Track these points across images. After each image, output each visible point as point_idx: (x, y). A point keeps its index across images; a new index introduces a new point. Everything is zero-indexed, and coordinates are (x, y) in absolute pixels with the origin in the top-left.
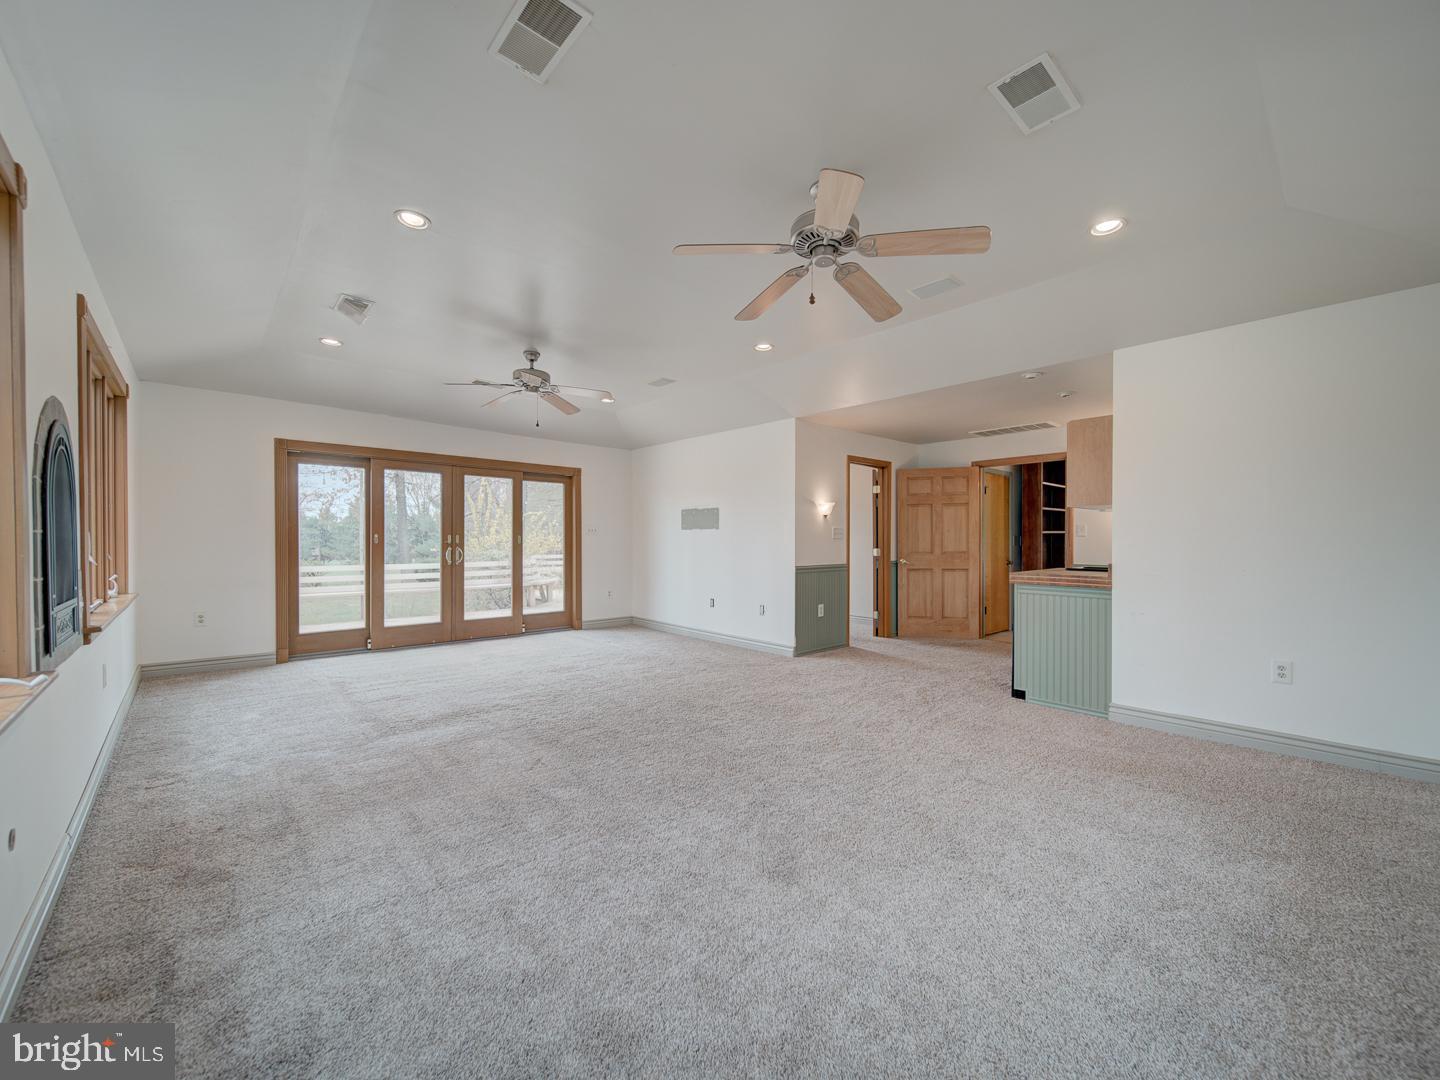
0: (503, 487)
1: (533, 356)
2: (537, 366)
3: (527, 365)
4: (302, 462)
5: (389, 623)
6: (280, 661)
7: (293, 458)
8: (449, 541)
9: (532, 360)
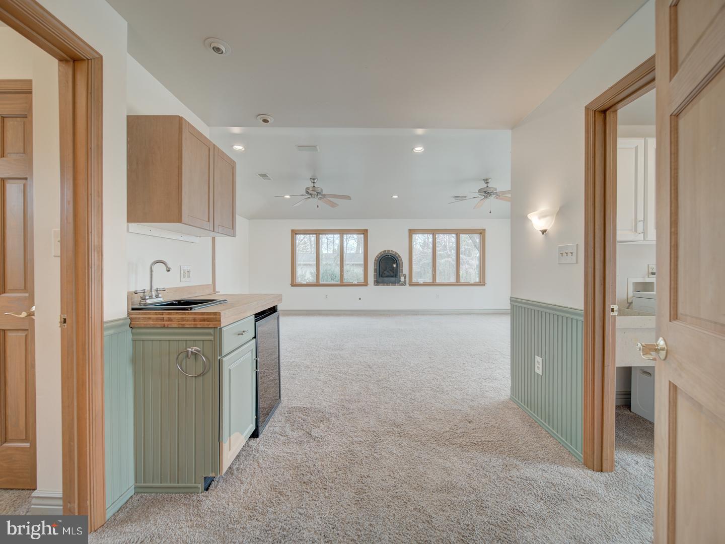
1: (486, 181)
3: (485, 185)
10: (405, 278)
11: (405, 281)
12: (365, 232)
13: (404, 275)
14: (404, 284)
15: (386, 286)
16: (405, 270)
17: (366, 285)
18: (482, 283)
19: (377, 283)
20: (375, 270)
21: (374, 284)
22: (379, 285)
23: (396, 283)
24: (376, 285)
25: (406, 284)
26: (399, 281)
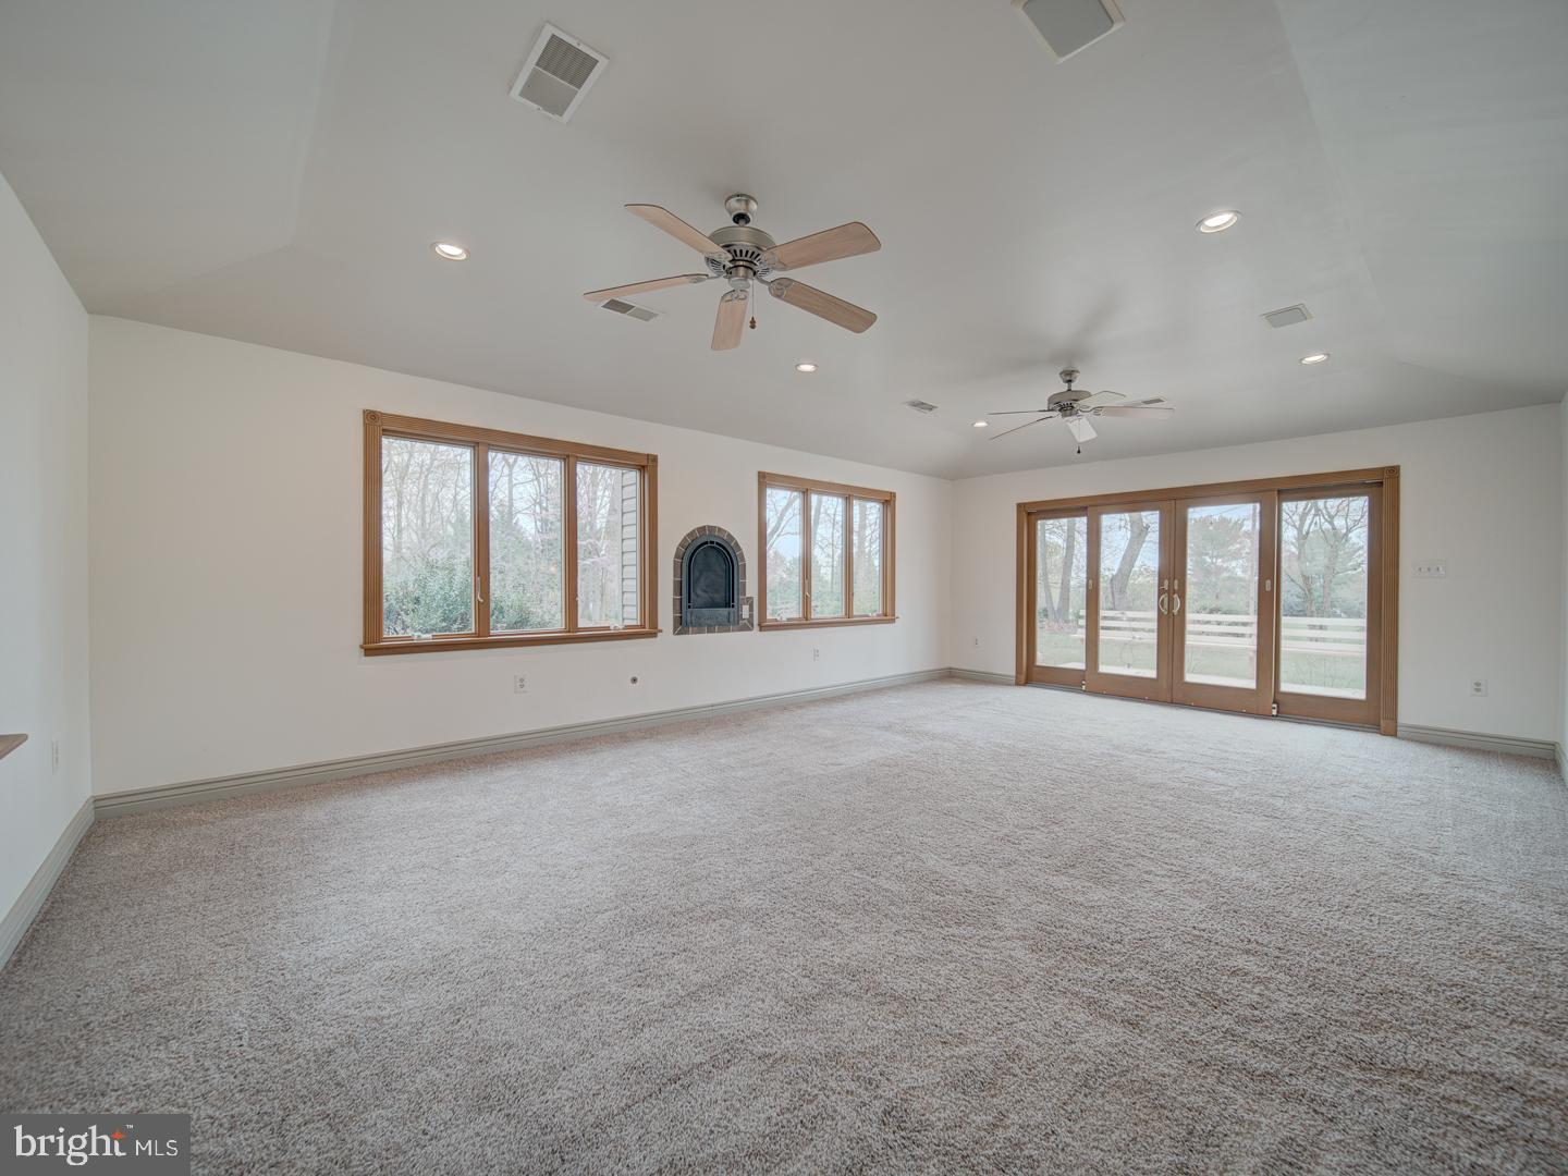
0: (1245, 515)
1: (1068, 376)
2: (1074, 387)
3: (1065, 387)
4: (1040, 519)
5: (1103, 669)
6: (1018, 684)
7: (1033, 517)
8: (1166, 587)
9: (1070, 381)
10: (751, 609)
11: (751, 617)
12: (646, 466)
13: (748, 599)
14: (747, 627)
15: (706, 635)
16: (750, 585)
17: (653, 635)
18: (888, 616)
19: (682, 625)
21: (677, 628)
22: (687, 633)
23: (728, 624)
24: (680, 633)
25: (753, 626)
26: (740, 616)
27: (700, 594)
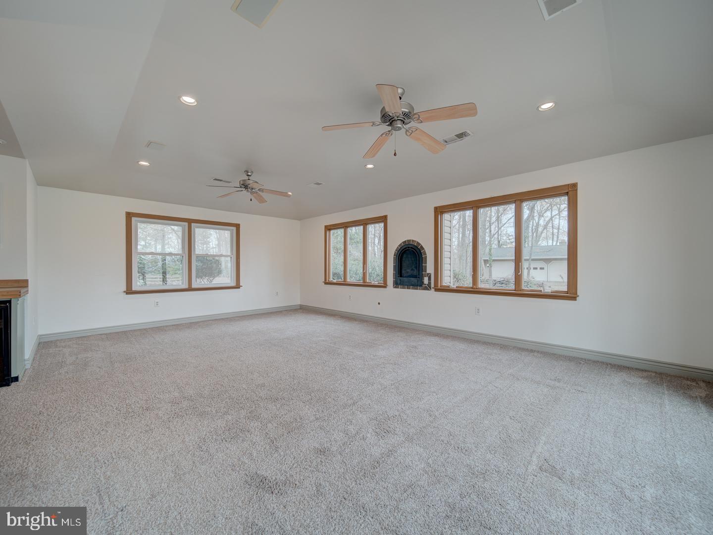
10: (430, 279)
11: (430, 283)
13: (428, 274)
14: (428, 288)
15: (406, 290)
16: (430, 268)
19: (397, 284)
20: (395, 267)
21: (394, 285)
22: (398, 288)
23: (417, 286)
24: (395, 287)
25: (430, 288)
26: (423, 283)
27: (407, 271)
